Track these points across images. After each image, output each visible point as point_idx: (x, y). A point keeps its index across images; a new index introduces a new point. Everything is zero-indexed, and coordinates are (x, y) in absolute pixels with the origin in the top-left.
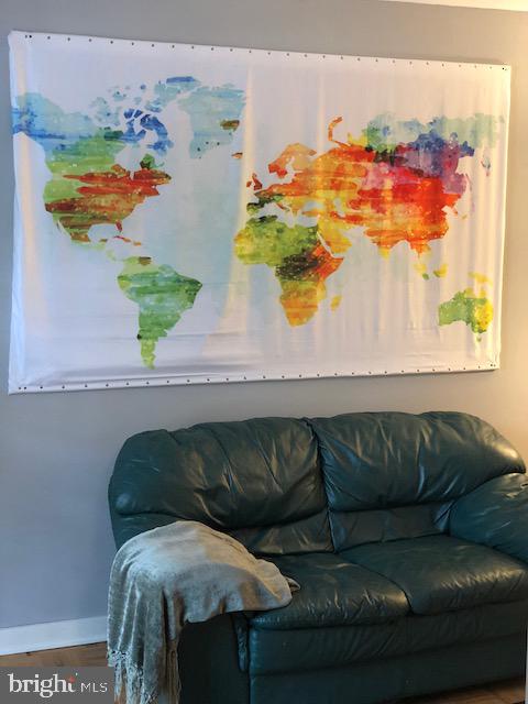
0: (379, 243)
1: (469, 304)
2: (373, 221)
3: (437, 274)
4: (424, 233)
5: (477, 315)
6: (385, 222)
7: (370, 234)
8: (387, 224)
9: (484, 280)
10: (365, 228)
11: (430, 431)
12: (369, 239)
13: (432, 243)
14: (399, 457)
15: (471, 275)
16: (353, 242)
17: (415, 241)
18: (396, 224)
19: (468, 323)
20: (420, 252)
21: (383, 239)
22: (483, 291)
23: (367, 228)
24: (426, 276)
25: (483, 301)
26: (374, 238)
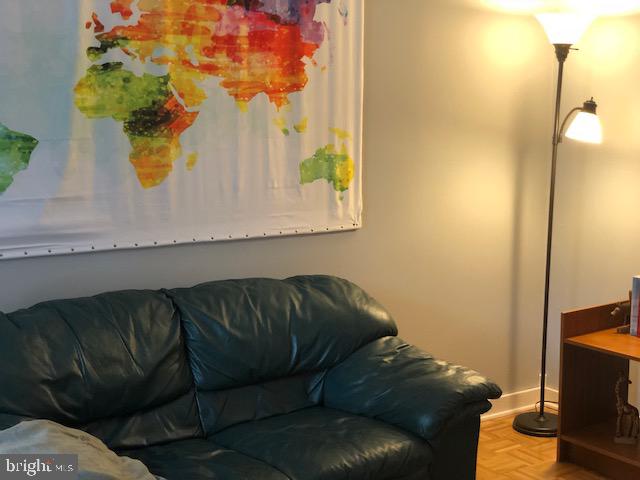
0: (236, 96)
1: (330, 160)
2: (229, 72)
3: (297, 129)
4: (283, 85)
5: (338, 172)
6: (242, 72)
7: (226, 85)
8: (244, 75)
9: (344, 135)
10: (221, 79)
11: (300, 296)
12: (225, 91)
13: (291, 96)
15: (331, 130)
16: (208, 93)
17: (273, 93)
18: (253, 75)
19: (329, 181)
20: (279, 105)
21: (241, 92)
22: (344, 147)
23: (223, 79)
24: (286, 132)
25: (345, 158)
26: (232, 89)
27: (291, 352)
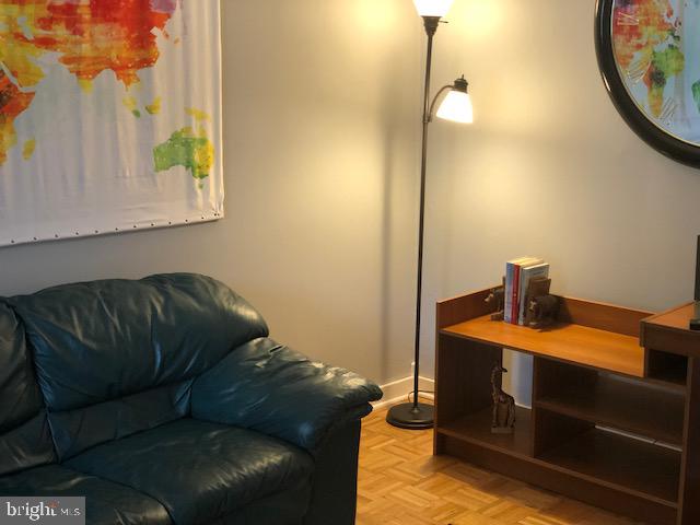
0: (78, 73)
1: (188, 145)
2: (69, 46)
3: (150, 110)
4: (131, 60)
5: (197, 158)
6: (84, 46)
7: (67, 61)
8: (86, 49)
9: (202, 117)
10: (60, 54)
11: (162, 299)
12: (65, 68)
13: (141, 73)
14: (129, 334)
15: (188, 111)
16: (45, 71)
17: (120, 69)
18: (97, 49)
19: (187, 167)
20: (128, 83)
21: (84, 68)
22: (203, 131)
23: (62, 54)
24: (137, 113)
25: (203, 141)
26: (72, 66)
27: (154, 362)
